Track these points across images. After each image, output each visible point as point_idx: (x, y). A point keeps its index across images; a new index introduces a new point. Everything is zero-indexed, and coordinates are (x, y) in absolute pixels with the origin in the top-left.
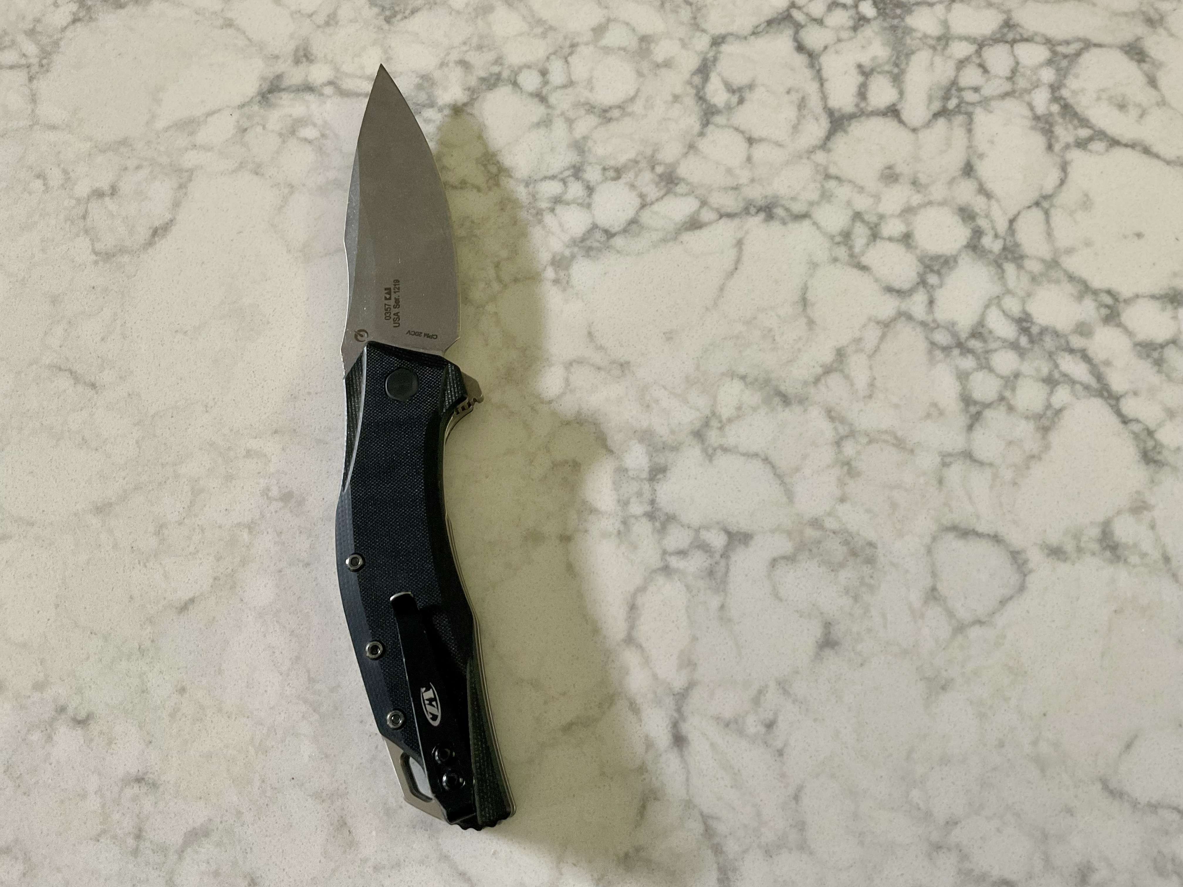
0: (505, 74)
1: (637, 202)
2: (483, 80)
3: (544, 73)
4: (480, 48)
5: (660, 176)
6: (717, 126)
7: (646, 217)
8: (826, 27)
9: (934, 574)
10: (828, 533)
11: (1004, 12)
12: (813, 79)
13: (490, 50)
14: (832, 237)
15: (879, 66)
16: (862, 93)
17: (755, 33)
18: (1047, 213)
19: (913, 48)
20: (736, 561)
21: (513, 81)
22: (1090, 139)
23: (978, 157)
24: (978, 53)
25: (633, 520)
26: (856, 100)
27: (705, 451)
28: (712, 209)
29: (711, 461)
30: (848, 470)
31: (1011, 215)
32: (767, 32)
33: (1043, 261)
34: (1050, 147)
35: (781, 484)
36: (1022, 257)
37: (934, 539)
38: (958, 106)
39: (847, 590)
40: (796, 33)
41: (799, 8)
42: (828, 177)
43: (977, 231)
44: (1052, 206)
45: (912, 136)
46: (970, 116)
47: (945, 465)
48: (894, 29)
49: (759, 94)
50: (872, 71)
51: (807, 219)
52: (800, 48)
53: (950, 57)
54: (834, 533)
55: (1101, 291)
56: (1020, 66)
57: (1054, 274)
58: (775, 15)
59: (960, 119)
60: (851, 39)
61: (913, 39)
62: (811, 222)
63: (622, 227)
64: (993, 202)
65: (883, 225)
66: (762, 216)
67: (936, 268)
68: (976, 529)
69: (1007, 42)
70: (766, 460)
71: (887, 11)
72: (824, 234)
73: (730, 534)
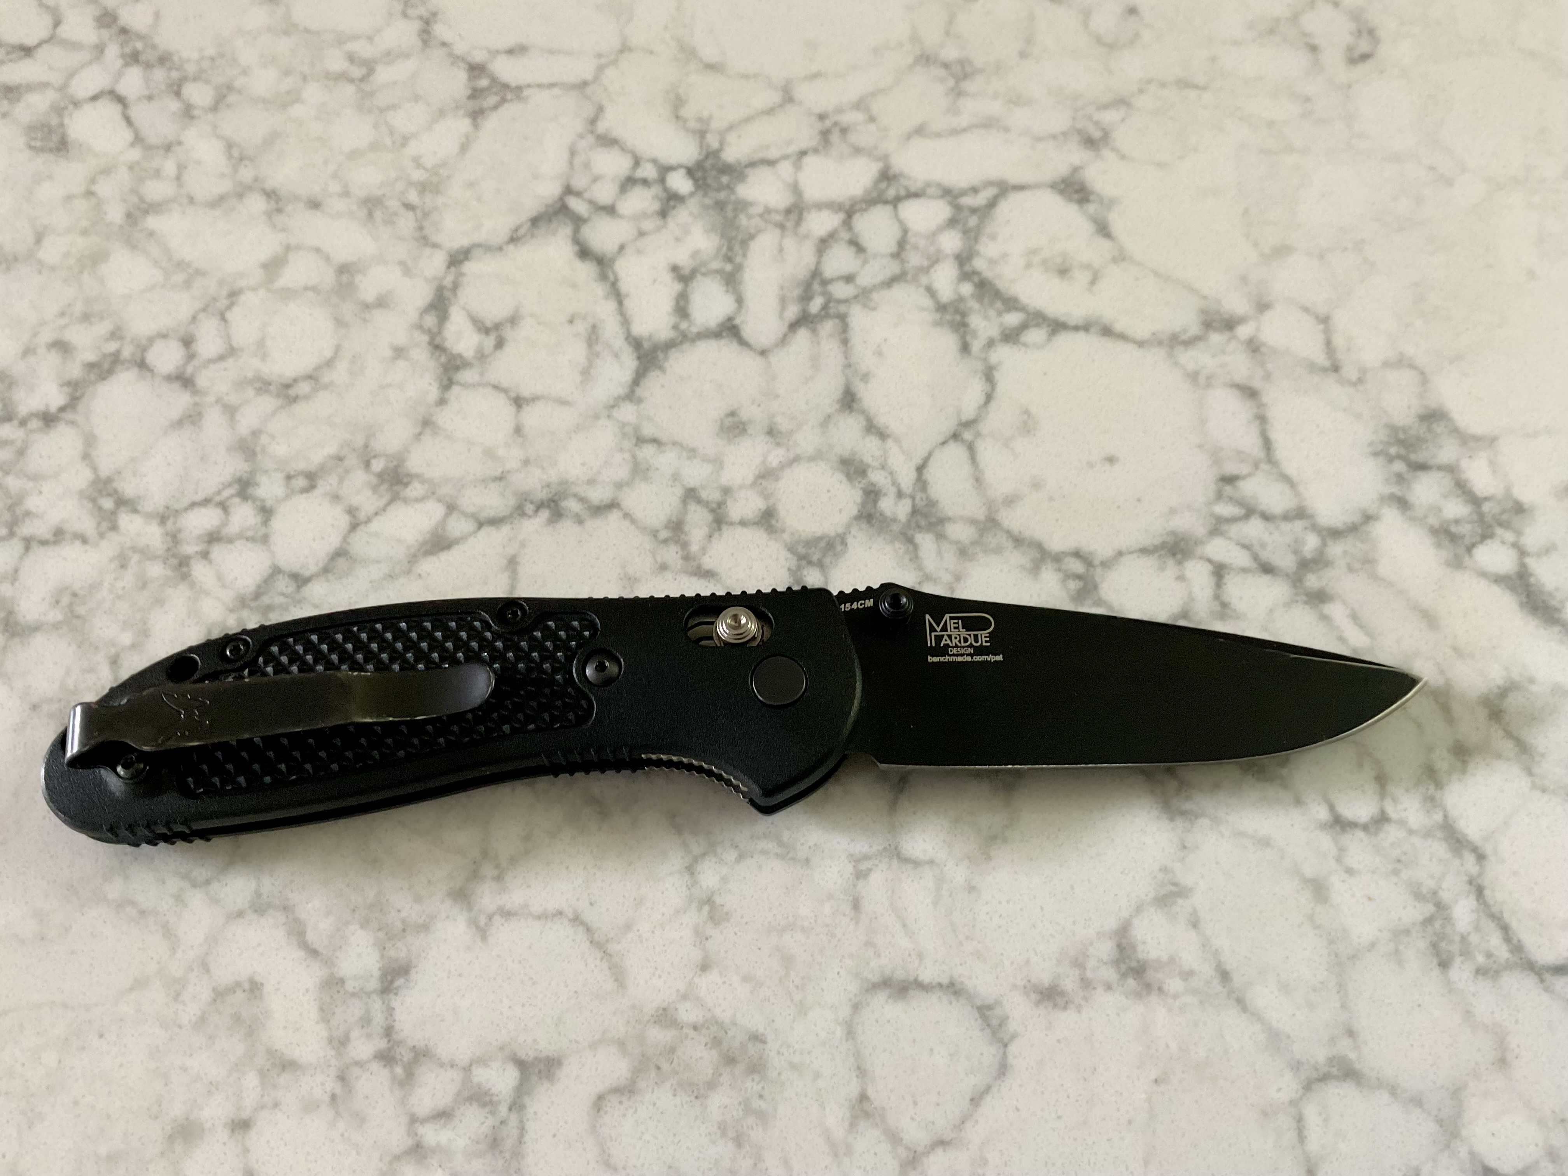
0: (127, 352)
1: (344, 521)
2: (91, 366)
3: (187, 342)
4: (86, 318)
5: (380, 476)
6: (465, 386)
7: (359, 544)
8: (620, 216)
9: (861, 1072)
10: (685, 1030)
11: (879, 159)
12: (606, 297)
13: (102, 318)
14: (655, 534)
15: (704, 264)
16: (682, 308)
17: (514, 239)
18: (971, 448)
19: (752, 231)
20: (535, 1113)
21: (138, 361)
22: (1024, 327)
23: (861, 380)
24: (847, 223)
25: (356, 1071)
26: (673, 320)
27: (473, 923)
28: (465, 515)
29: (484, 938)
30: (709, 912)
31: (918, 461)
32: (533, 236)
33: (973, 522)
34: (965, 348)
35: (602, 959)
36: (942, 521)
37: (856, 1007)
38: (825, 307)
39: (723, 1128)
40: (577, 231)
41: (578, 194)
42: (641, 441)
43: (872, 491)
44: (978, 435)
45: (759, 360)
46: (843, 318)
47: (860, 875)
48: (720, 206)
49: (526, 329)
50: (694, 272)
51: (615, 510)
52: (584, 253)
53: (806, 237)
54: (695, 1028)
55: (1064, 554)
56: (910, 234)
57: (993, 540)
58: (543, 209)
59: (828, 327)
60: (658, 230)
61: (750, 217)
62: (620, 514)
63: (321, 565)
64: (890, 443)
65: (730, 503)
66: (545, 514)
67: (815, 558)
68: (920, 978)
69: (886, 202)
70: (577, 920)
71: (710, 181)
72: (643, 529)
73: (522, 1065)
